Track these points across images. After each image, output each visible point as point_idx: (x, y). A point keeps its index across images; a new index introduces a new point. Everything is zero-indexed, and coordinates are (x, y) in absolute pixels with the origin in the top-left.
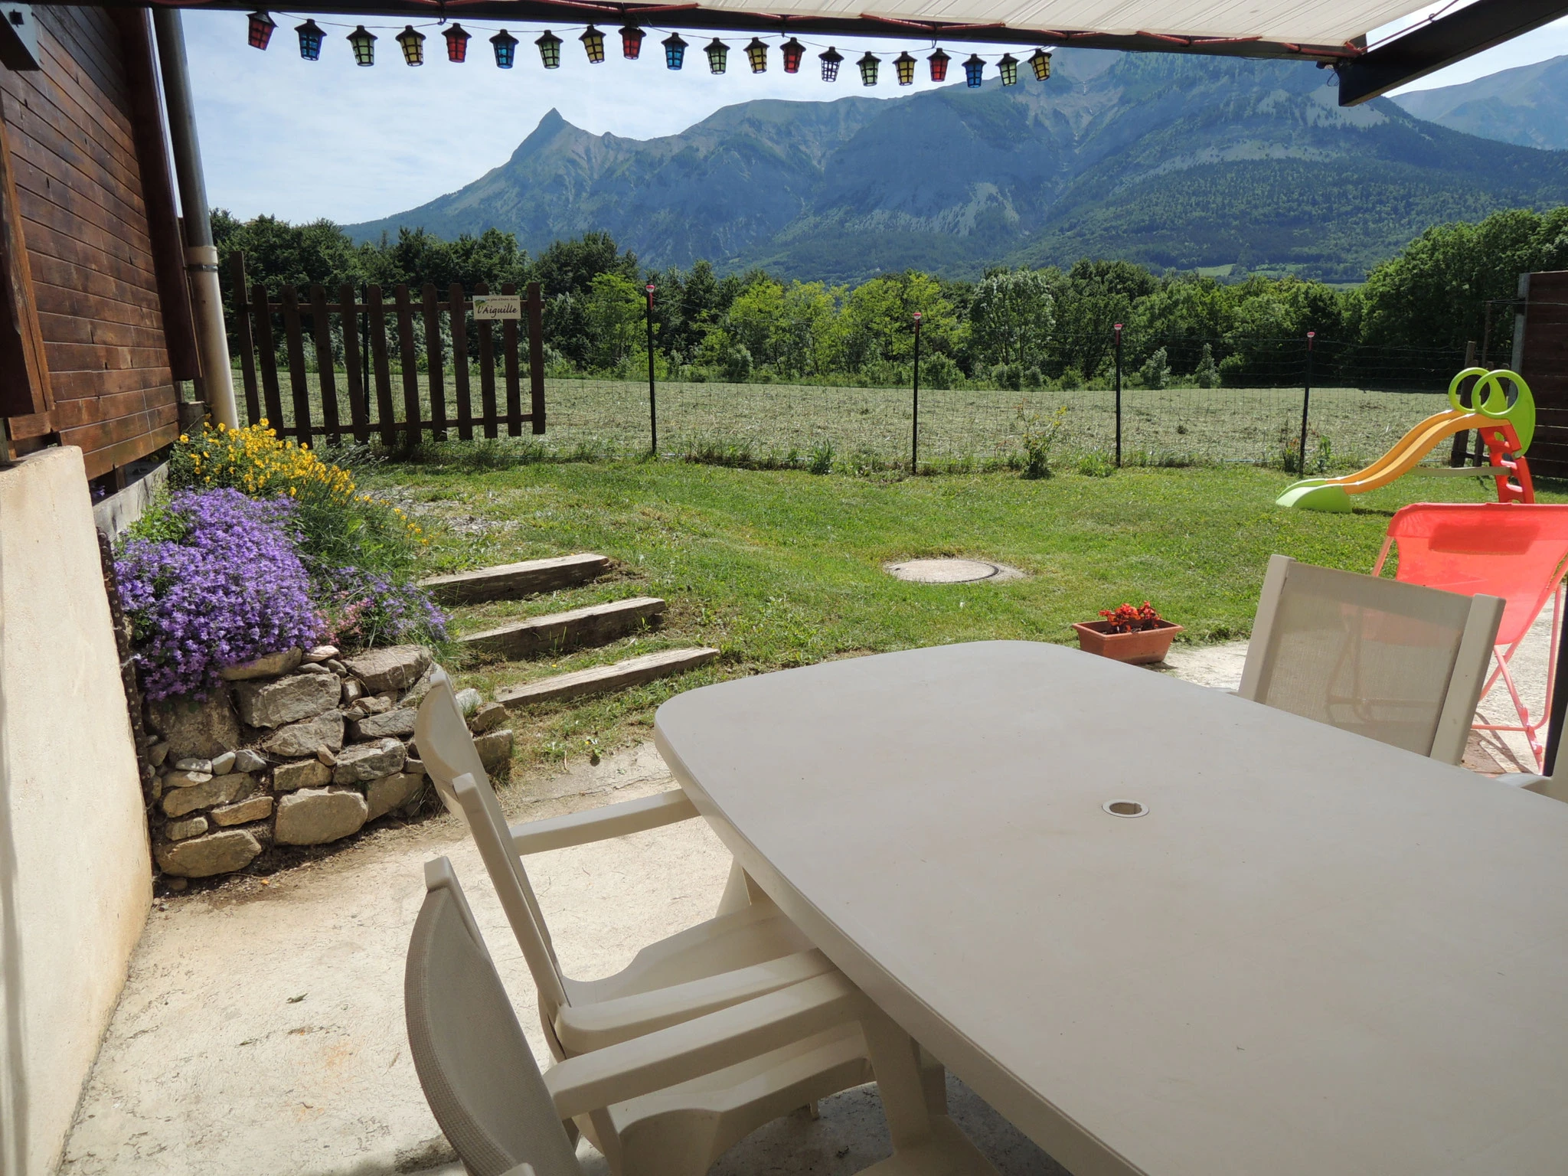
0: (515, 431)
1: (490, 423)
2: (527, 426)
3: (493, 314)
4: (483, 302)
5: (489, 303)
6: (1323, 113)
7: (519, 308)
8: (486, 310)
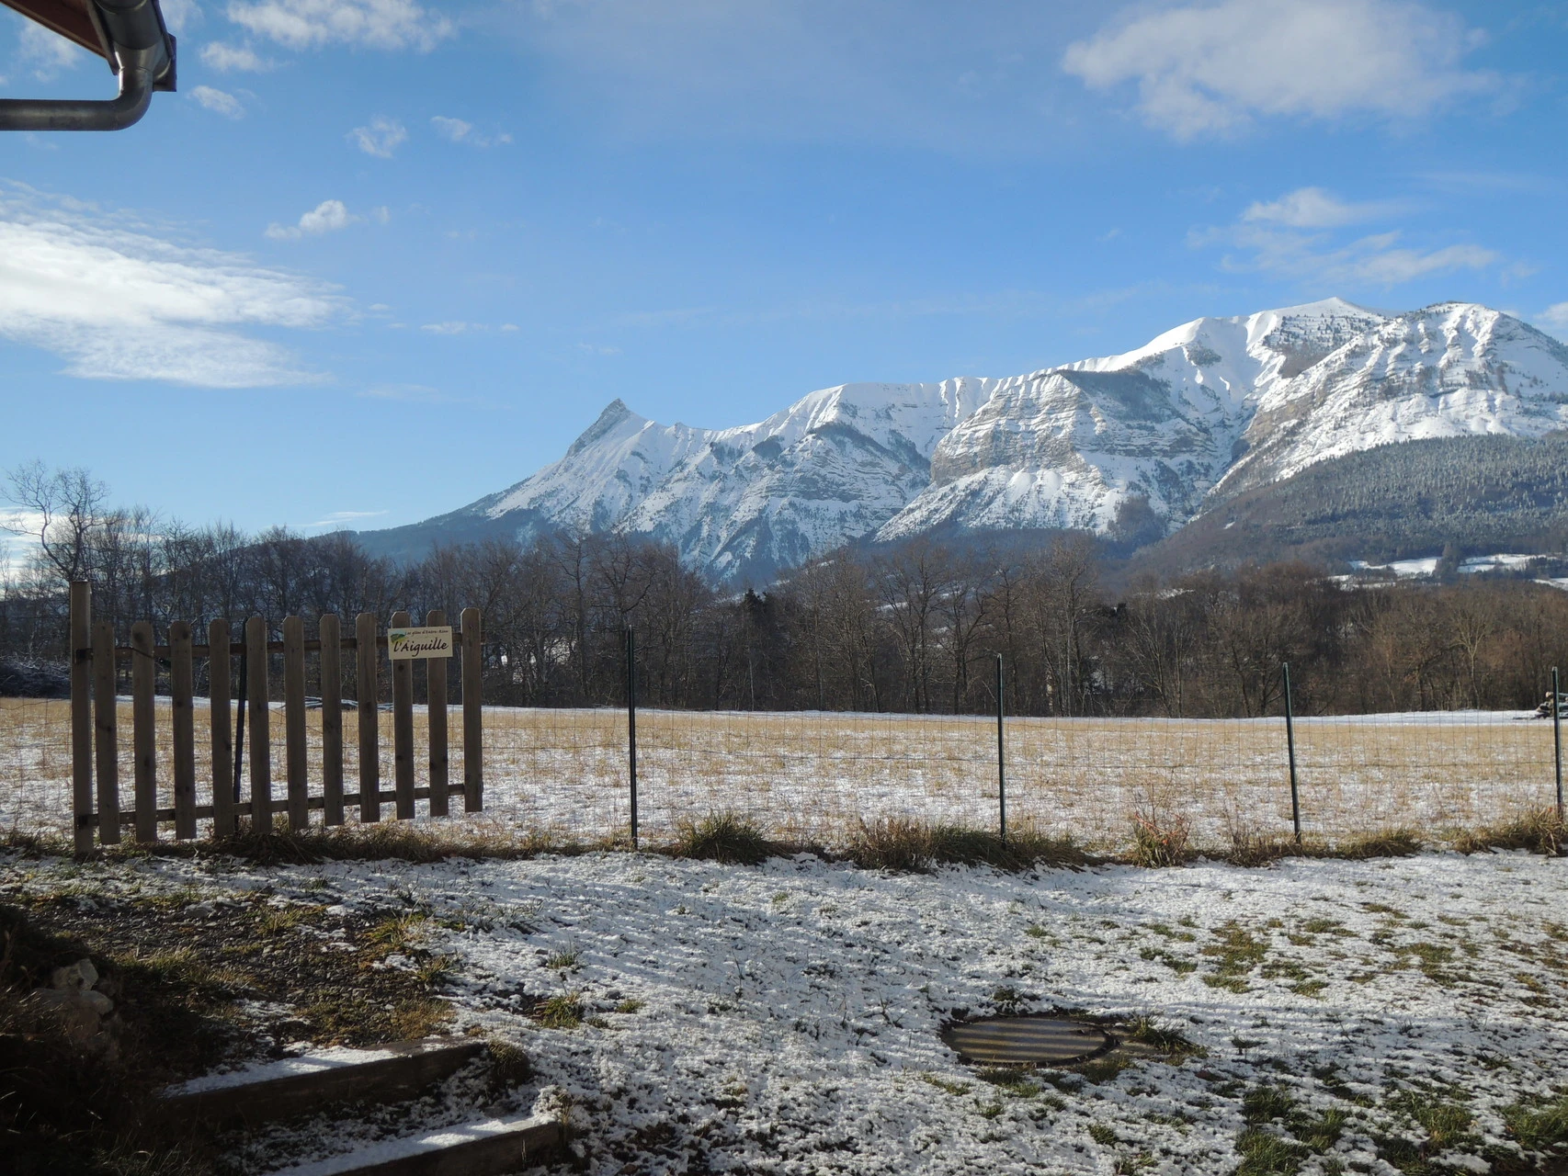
0: (440, 809)
1: (405, 797)
2: (457, 803)
3: (415, 652)
4: (402, 636)
5: (410, 637)
6: (1526, 382)
7: (450, 643)
8: (406, 647)
